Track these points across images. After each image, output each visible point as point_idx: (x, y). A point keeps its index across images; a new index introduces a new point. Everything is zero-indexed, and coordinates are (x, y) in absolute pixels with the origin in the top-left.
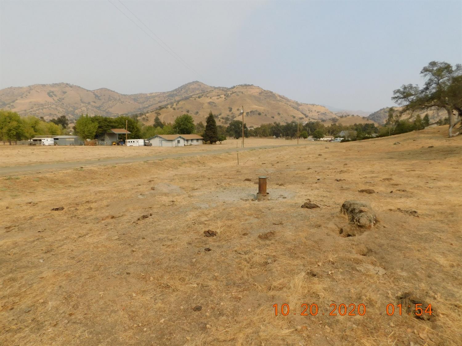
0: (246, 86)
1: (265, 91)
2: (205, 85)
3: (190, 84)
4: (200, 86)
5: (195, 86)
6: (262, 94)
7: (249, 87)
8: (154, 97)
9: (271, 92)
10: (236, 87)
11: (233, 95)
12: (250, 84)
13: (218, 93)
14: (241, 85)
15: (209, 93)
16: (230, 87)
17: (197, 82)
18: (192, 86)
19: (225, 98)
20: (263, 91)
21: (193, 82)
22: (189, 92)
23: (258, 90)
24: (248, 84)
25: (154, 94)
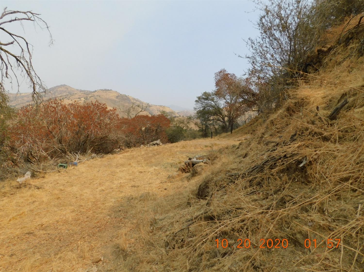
0: (106, 90)
1: (121, 95)
2: (71, 88)
3: (58, 87)
4: (68, 89)
5: (63, 89)
6: (119, 97)
7: (108, 91)
8: (23, 97)
9: (126, 96)
10: (97, 91)
11: (92, 98)
12: (109, 89)
13: (80, 96)
14: (102, 90)
15: (72, 96)
16: (92, 91)
17: (65, 85)
18: (60, 89)
19: (84, 101)
20: (119, 95)
21: (61, 85)
22: (56, 94)
23: (116, 95)
24: (107, 89)
25: (23, 94)
